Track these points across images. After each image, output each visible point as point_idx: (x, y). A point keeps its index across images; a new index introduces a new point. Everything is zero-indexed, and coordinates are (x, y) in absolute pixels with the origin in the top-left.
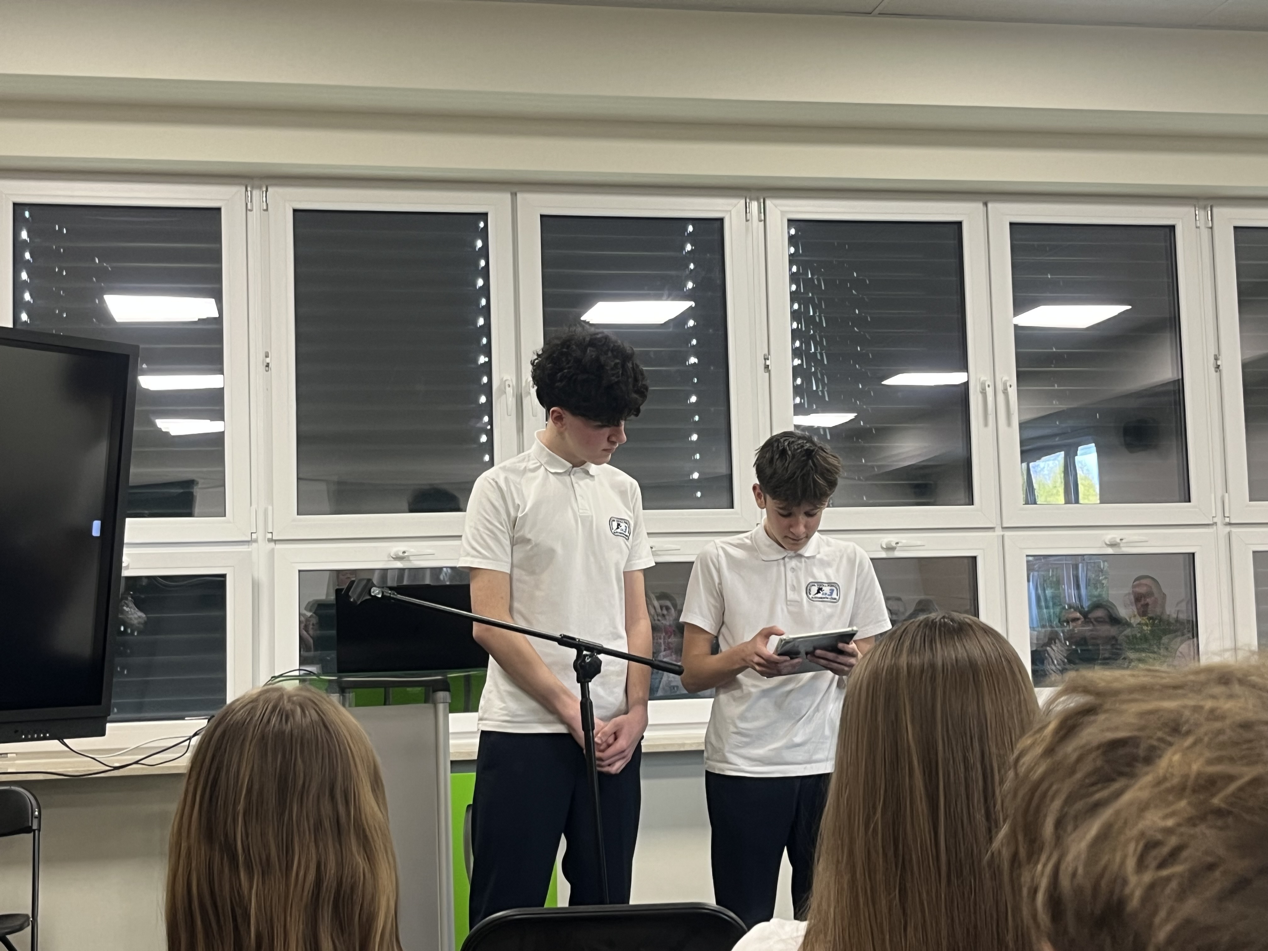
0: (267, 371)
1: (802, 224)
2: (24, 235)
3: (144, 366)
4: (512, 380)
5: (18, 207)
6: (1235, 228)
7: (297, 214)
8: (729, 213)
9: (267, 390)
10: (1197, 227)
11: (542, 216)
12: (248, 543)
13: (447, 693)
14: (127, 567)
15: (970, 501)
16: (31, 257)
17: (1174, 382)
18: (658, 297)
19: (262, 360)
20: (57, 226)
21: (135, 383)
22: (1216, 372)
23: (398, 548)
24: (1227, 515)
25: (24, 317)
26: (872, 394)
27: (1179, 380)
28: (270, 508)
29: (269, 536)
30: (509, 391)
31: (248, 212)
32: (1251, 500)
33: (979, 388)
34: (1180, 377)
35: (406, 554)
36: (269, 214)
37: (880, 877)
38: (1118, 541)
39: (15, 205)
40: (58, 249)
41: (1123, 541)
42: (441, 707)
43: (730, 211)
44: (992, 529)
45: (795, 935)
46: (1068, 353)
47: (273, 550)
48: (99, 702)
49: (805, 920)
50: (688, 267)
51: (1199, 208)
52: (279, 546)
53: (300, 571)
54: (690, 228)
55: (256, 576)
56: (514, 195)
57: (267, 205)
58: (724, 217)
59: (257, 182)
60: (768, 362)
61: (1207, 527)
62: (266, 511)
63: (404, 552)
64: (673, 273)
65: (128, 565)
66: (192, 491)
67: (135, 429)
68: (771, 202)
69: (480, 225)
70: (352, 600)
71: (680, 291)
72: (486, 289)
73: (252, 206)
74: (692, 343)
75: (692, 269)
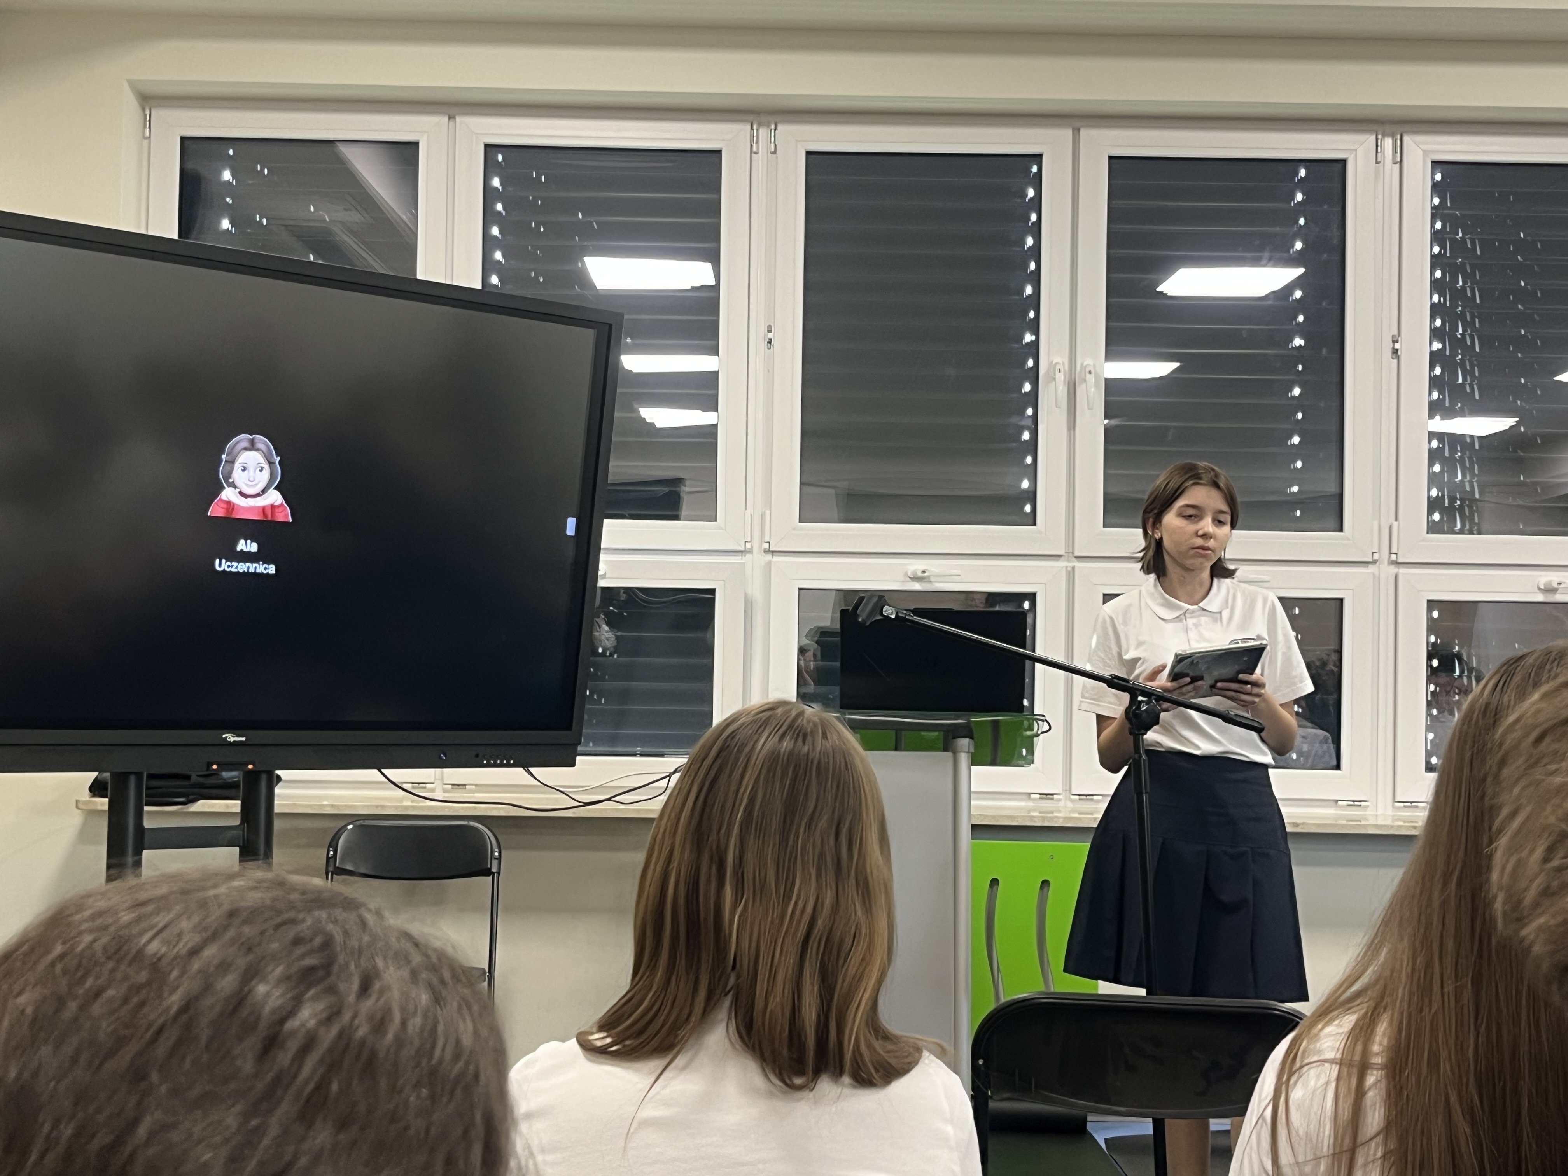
0: (770, 348)
2: (496, 182)
3: (629, 340)
4: (1063, 364)
5: (490, 149)
7: (811, 157)
8: (1354, 153)
9: (769, 371)
11: (1111, 158)
12: (740, 554)
13: (970, 742)
14: (604, 577)
16: (504, 208)
18: (1256, 262)
19: (763, 335)
20: (534, 173)
21: (618, 362)
23: (916, 566)
25: (494, 280)
28: (768, 512)
29: (766, 546)
30: (1060, 377)
31: (753, 155)
35: (926, 574)
36: (777, 157)
39: (487, 146)
40: (535, 199)
42: (964, 758)
43: (1356, 150)
47: (770, 563)
48: (569, 728)
50: (1297, 221)
52: (777, 559)
53: (800, 589)
54: (1303, 173)
55: (750, 592)
56: (1076, 131)
57: (776, 146)
58: (1347, 158)
59: (765, 119)
60: (1397, 346)
62: (763, 516)
63: (924, 572)
64: (1278, 229)
65: (605, 574)
66: (677, 490)
67: (616, 415)
68: (1411, 139)
69: (1032, 170)
70: (860, 620)
71: (1285, 255)
72: (1036, 253)
73: (758, 148)
74: (1298, 319)
75: (1302, 225)
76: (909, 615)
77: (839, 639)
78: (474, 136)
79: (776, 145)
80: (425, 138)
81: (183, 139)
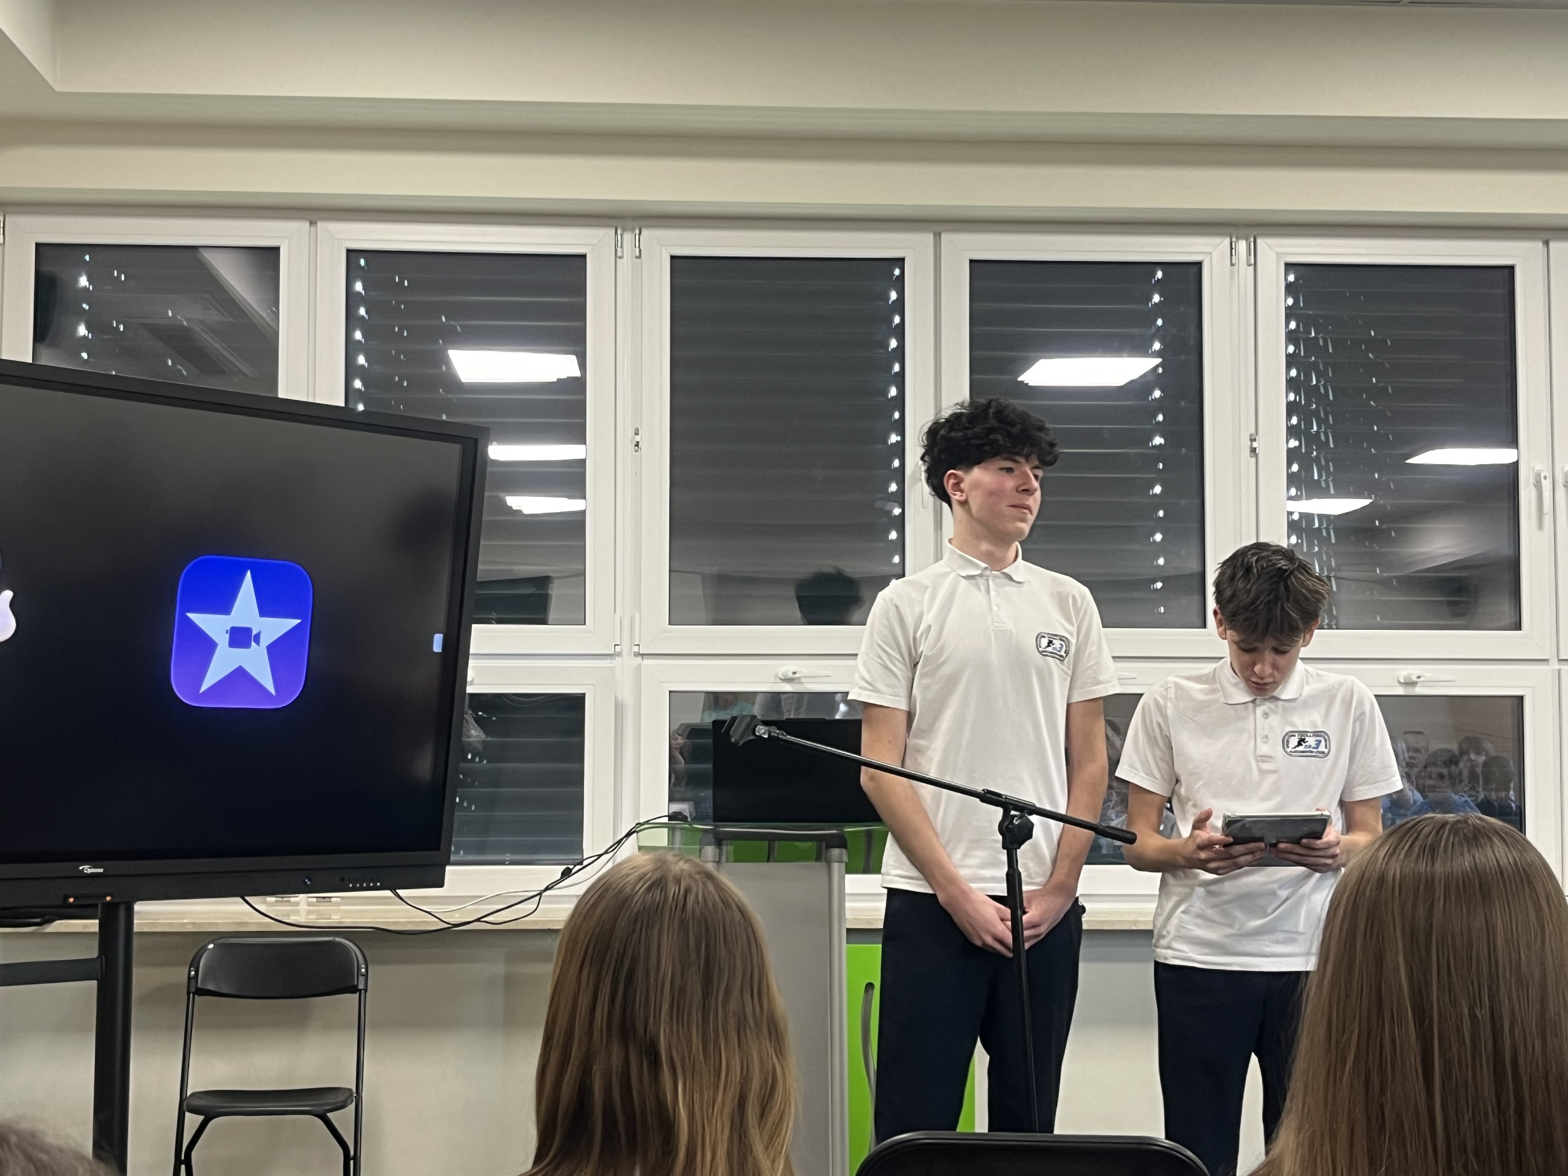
0: (636, 451)
1: (1302, 269)
2: (359, 287)
5: (352, 254)
7: (675, 261)
8: (1209, 256)
9: (636, 472)
11: (971, 261)
12: (610, 657)
13: (844, 851)
14: (472, 682)
15: (1517, 625)
16: (367, 313)
19: (631, 438)
20: (397, 277)
23: (788, 667)
25: (358, 385)
28: (637, 615)
29: (636, 649)
31: (618, 259)
33: (1532, 480)
35: (796, 676)
36: (641, 262)
39: (349, 251)
40: (398, 303)
42: (835, 866)
43: (1211, 253)
44: (1545, 661)
47: (640, 666)
48: (437, 848)
50: (1155, 322)
52: (647, 662)
53: (670, 692)
54: (1159, 275)
55: (619, 696)
56: (938, 235)
57: (640, 250)
58: (1203, 261)
59: (629, 223)
60: (1255, 445)
62: (632, 619)
63: (794, 673)
64: (1136, 331)
65: (473, 680)
66: (546, 590)
68: (1265, 243)
69: (895, 273)
70: (733, 741)
72: (900, 354)
73: (623, 252)
74: (1157, 419)
75: (1160, 325)
76: (782, 734)
77: (710, 741)
78: (336, 241)
80: (286, 242)
81: (38, 245)
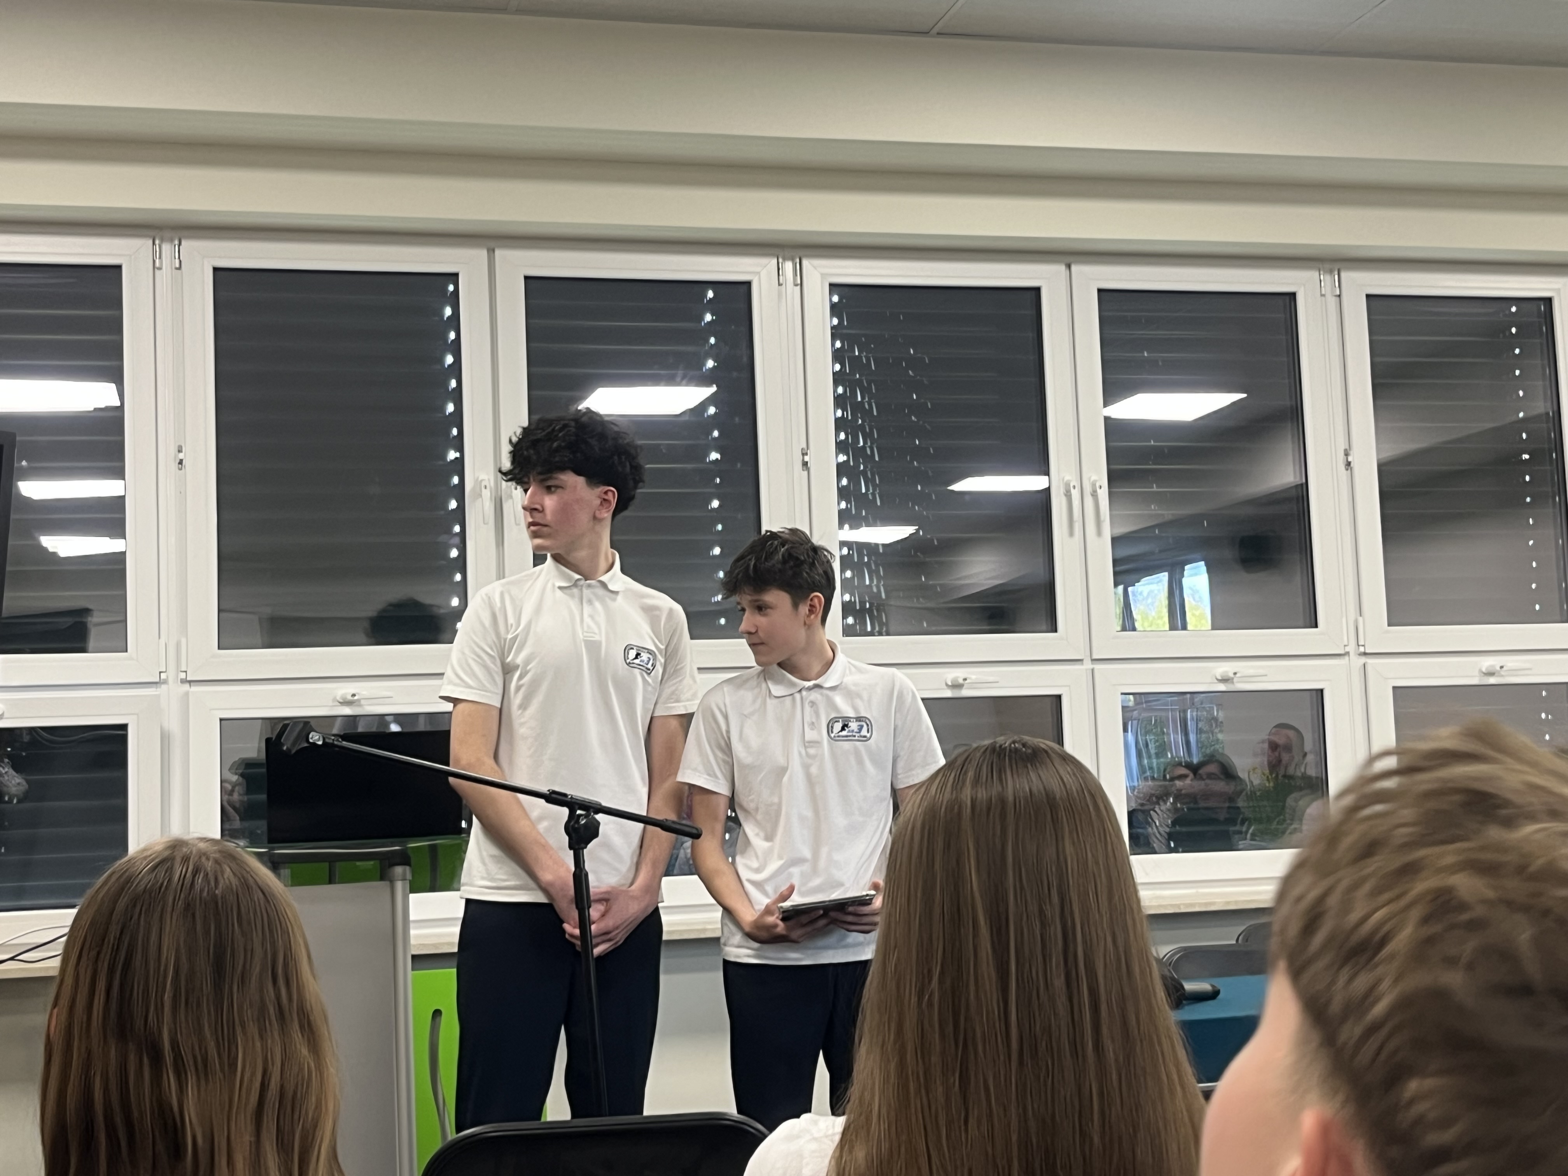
0: (181, 469)
1: (846, 289)
3: (24, 463)
4: (489, 480)
6: (1368, 296)
7: (219, 273)
8: (758, 275)
9: (181, 493)
10: (1322, 295)
11: (527, 278)
12: (155, 685)
13: (408, 868)
15: (1053, 628)
17: (1297, 486)
18: (670, 380)
19: (173, 456)
21: (13, 487)
22: (1347, 470)
23: (345, 690)
24: (1361, 643)
26: (934, 497)
27: (1302, 485)
28: (184, 641)
29: (183, 675)
30: (486, 494)
31: (156, 270)
32: (1389, 625)
33: (1062, 490)
34: (1304, 481)
35: (356, 698)
36: (182, 273)
37: (935, 1059)
38: (1231, 675)
41: (1237, 675)
42: (399, 885)
43: (759, 273)
44: (1080, 661)
45: (830, 1132)
46: (1169, 448)
47: (187, 694)
49: (843, 1114)
50: (708, 341)
51: (1325, 272)
52: (195, 689)
53: (221, 720)
54: (710, 294)
55: (166, 726)
56: (491, 251)
58: (752, 280)
59: (167, 234)
60: (807, 458)
61: (1338, 657)
62: (178, 644)
63: (354, 695)
64: (690, 349)
65: (7, 713)
66: (84, 620)
67: (10, 543)
68: (809, 262)
69: (449, 288)
70: (285, 748)
71: (697, 373)
72: (456, 370)
73: (161, 263)
74: (713, 434)
75: (713, 343)
76: (338, 740)
77: (264, 770)
79: (180, 261)
